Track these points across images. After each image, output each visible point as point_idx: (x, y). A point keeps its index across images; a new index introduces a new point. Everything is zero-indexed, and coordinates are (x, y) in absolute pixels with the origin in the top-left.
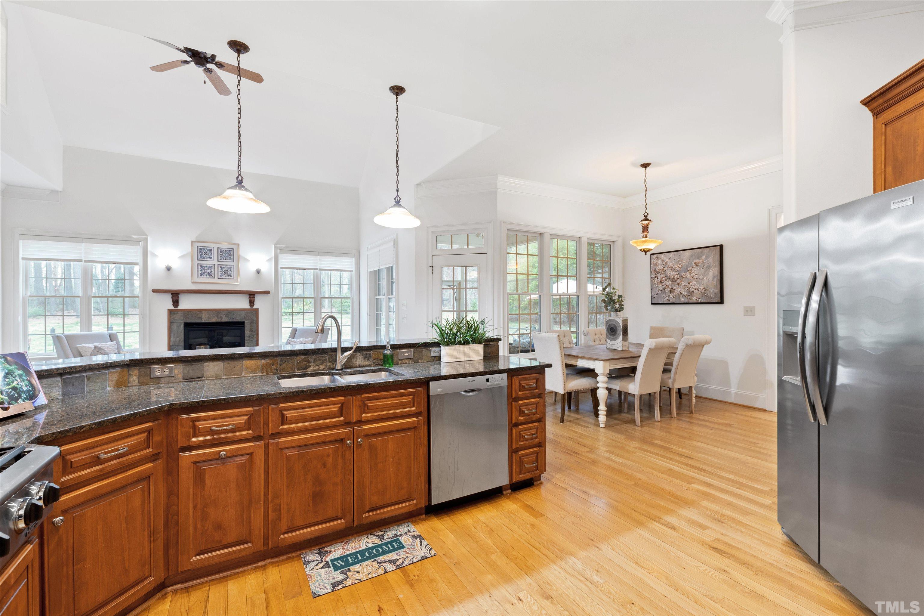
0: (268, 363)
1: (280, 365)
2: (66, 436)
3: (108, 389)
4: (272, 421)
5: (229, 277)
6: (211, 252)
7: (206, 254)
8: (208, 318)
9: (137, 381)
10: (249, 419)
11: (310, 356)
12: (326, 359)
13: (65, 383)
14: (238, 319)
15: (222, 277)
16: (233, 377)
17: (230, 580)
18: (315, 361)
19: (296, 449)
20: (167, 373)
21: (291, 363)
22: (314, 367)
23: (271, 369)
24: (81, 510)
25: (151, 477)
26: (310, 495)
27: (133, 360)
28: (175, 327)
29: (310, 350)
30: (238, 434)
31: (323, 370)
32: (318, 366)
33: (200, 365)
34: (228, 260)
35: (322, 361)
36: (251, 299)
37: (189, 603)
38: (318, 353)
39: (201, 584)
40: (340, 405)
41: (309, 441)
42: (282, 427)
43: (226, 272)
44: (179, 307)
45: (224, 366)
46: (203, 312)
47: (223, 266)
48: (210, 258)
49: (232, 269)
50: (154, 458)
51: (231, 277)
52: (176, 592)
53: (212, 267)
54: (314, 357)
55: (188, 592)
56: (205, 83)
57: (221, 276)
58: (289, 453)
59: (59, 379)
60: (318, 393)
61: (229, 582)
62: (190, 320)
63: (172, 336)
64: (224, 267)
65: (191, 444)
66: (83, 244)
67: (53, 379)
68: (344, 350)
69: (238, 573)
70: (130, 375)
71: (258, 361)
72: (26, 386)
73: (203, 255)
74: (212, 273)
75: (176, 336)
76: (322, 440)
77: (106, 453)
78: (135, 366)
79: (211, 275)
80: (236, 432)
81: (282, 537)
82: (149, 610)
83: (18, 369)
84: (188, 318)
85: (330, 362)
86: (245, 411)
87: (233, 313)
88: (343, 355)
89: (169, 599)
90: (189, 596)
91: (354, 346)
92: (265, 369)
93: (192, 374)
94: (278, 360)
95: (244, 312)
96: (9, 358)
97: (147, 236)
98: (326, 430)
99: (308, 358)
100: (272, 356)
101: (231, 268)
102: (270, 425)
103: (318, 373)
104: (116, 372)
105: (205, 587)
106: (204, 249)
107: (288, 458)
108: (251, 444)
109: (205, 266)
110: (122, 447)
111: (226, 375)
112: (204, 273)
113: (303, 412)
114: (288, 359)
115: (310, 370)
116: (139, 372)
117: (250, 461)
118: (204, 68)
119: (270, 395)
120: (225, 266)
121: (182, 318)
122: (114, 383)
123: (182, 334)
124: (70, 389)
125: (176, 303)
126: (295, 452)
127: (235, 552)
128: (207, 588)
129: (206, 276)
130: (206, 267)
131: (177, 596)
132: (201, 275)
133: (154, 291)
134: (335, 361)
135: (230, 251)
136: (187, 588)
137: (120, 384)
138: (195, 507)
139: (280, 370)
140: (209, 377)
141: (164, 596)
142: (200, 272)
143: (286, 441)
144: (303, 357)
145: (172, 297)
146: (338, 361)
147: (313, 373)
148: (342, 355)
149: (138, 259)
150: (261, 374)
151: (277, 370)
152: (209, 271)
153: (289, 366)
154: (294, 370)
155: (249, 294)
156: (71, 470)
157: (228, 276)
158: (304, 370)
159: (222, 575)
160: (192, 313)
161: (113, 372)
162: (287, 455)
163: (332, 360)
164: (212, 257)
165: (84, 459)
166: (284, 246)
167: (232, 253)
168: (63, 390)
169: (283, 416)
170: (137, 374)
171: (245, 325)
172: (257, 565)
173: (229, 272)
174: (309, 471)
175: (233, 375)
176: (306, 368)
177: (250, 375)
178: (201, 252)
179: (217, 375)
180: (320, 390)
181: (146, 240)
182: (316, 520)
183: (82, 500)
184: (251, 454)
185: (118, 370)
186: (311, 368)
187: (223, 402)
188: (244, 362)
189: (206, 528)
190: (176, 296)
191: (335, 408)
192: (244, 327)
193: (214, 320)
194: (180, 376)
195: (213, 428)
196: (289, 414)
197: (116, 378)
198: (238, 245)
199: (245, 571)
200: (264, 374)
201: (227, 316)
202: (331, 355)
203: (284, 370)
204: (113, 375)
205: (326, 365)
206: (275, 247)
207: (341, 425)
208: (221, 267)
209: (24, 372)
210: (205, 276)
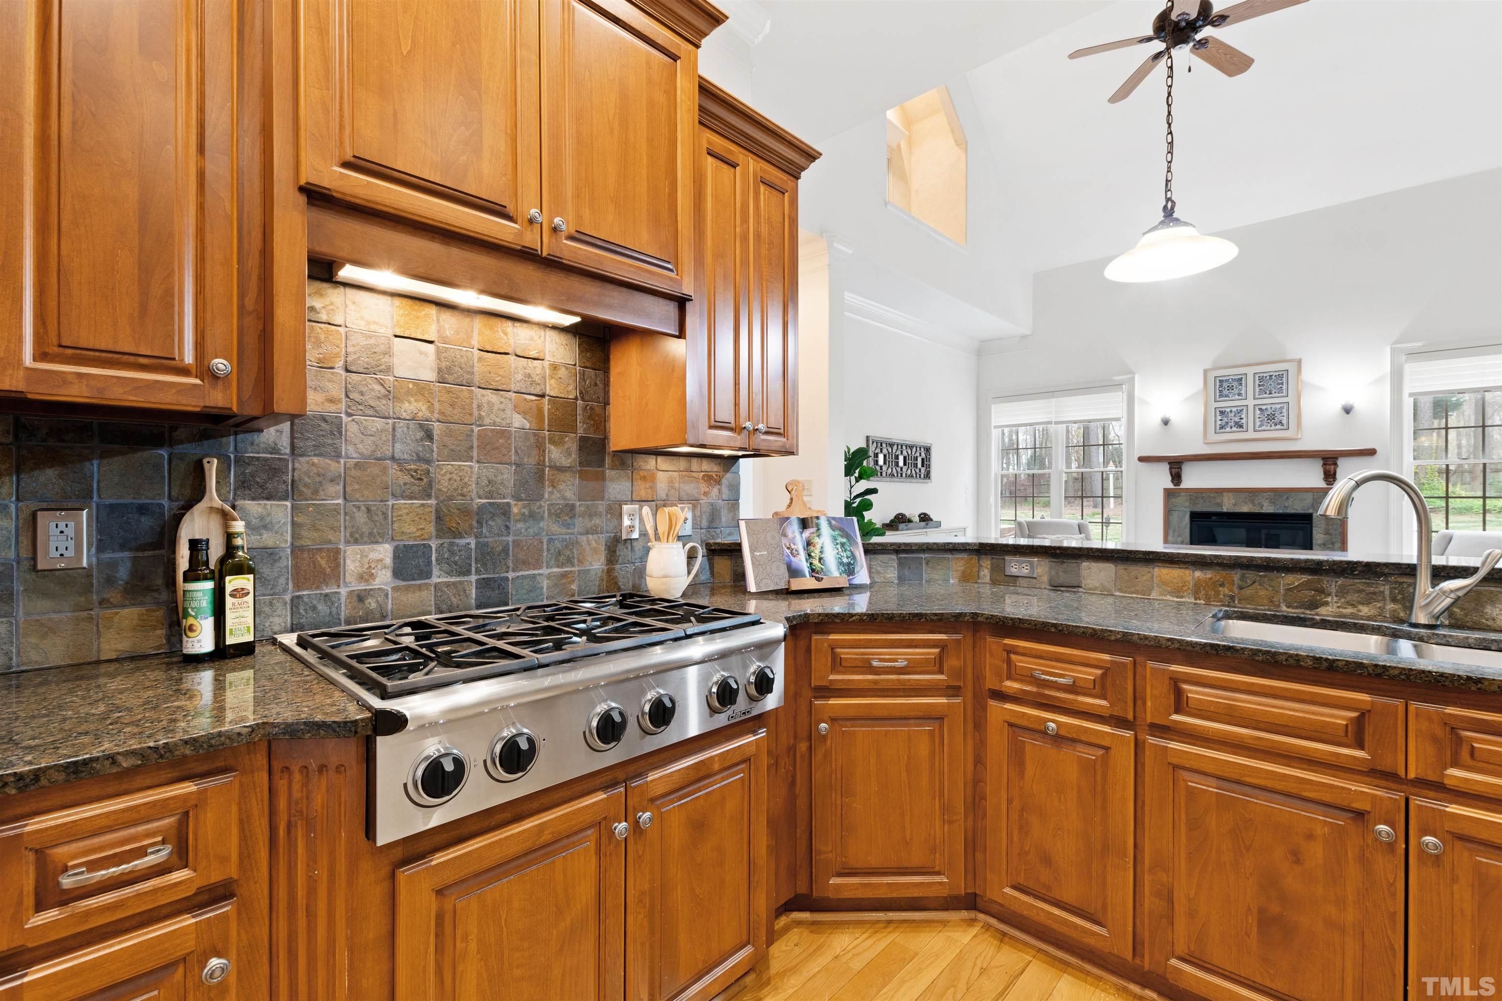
0: (1210, 579)
1: (1241, 588)
2: (833, 622)
3: (952, 581)
4: (1152, 695)
5: (1279, 427)
6: (1241, 384)
7: (1231, 388)
8: (1235, 505)
9: (988, 577)
10: (1104, 676)
11: (1328, 579)
12: (1383, 592)
13: (901, 564)
14: (1296, 507)
15: (1264, 428)
16: (1134, 595)
17: (1069, 974)
18: (1341, 592)
19: (1213, 781)
20: (1025, 571)
21: (1270, 589)
22: (1339, 607)
23: (1217, 593)
24: (852, 726)
25: (945, 720)
26: (1249, 909)
27: (982, 544)
28: (1175, 517)
29: (1324, 564)
30: (1081, 698)
31: (1369, 618)
32: (1353, 606)
33: (1075, 565)
34: (1277, 395)
35: (1368, 594)
36: (1328, 467)
37: (992, 958)
38: (1352, 573)
39: (1026, 944)
40: (1354, 714)
41: (1249, 776)
42: (1175, 717)
43: (1271, 417)
44: (1183, 486)
45: (1116, 572)
46: (1225, 494)
47: (1264, 407)
48: (1240, 394)
49: (1284, 411)
50: (952, 690)
51: (1283, 425)
52: (987, 927)
53: (1241, 411)
54: (1341, 581)
55: (1001, 941)
56: (1190, 70)
57: (1260, 426)
58: (1196, 783)
59: (894, 557)
60: (1276, 662)
61: (1065, 975)
62: (1201, 508)
63: (1171, 532)
64: (1266, 409)
65: (1003, 689)
66: (1053, 400)
67: (888, 556)
68: (1440, 574)
69: (1088, 973)
70: (981, 566)
71: (1187, 572)
72: (848, 557)
73: (1226, 392)
74: (1243, 421)
75: (1176, 534)
76: (1293, 788)
77: (881, 660)
78: (986, 554)
79: (1241, 426)
80: (1077, 693)
81: (1174, 962)
82: (945, 926)
83: (842, 537)
84: (1198, 504)
85: (1394, 600)
86: (1094, 659)
87: (1285, 497)
88: (1437, 588)
89: (975, 930)
90: (999, 949)
91: (1484, 564)
92: (1203, 592)
93: (1063, 578)
94: (1236, 575)
95: (1310, 494)
96: (833, 522)
97: (1132, 373)
98: (1305, 766)
99: (1319, 581)
100: (1218, 564)
101: (1282, 408)
102: (1149, 704)
103: (1344, 623)
104: (962, 559)
105: (1027, 954)
106: (1227, 381)
107: (1192, 793)
108: (1106, 729)
109: (1228, 410)
110: (902, 657)
111: (1120, 590)
112: (1227, 423)
113: (1233, 700)
114: (1261, 576)
115: (1326, 612)
116: (992, 564)
117: (1105, 760)
118: (1191, 44)
119: (1146, 638)
120: (1269, 407)
121: (1188, 504)
122: (959, 574)
123: (1188, 530)
124: (906, 572)
125: (1177, 478)
126: (1211, 787)
127: (1076, 926)
128: (1028, 958)
129: (1231, 428)
130: (1231, 411)
131: (986, 936)
132: (1222, 427)
133: (1141, 459)
134: (1408, 602)
135: (1280, 376)
136: (1004, 934)
137: (966, 578)
138: (1009, 801)
139: (1240, 600)
140: (1090, 589)
141: (972, 922)
142: (1219, 423)
143: (1186, 752)
144: (1305, 578)
145: (1170, 468)
146: (1419, 601)
147: (1329, 621)
148: (1434, 585)
149: (1120, 411)
150: (1193, 600)
151: (1232, 598)
152: (1237, 419)
153: (1262, 593)
154: (1279, 606)
155: (1323, 459)
156: (841, 669)
157: (1276, 425)
158: (1307, 609)
159: (1060, 954)
160: (1204, 495)
161: (958, 559)
162: (1188, 786)
163: (1403, 599)
164: (1243, 392)
165: (855, 659)
166: (1420, 344)
167: (1284, 379)
168: (898, 572)
169: (1179, 694)
170: (989, 567)
171: (1314, 521)
172: (1126, 984)
173: (1278, 417)
174: (1248, 850)
175: (1133, 593)
176: (1314, 605)
177: (1169, 598)
178: (1221, 386)
179: (1104, 588)
180: (1280, 658)
181: (1132, 380)
182: (1268, 983)
183: (852, 713)
184: (1107, 749)
185: (965, 556)
186: (1329, 608)
187: (1053, 630)
188: (1156, 570)
189: (1027, 849)
190: (1176, 466)
191: (1341, 718)
192: (1311, 524)
193: (1245, 509)
194: (1045, 579)
195: (1036, 674)
196: (1193, 692)
197: (962, 568)
198: (1299, 362)
199: (1100, 979)
200: (1199, 601)
201: (1272, 502)
202: (1401, 583)
203: (1249, 600)
204: (958, 564)
205: (1380, 608)
206: (1393, 351)
207: (1360, 772)
208: (1260, 409)
209: (849, 541)
210: (1228, 429)
